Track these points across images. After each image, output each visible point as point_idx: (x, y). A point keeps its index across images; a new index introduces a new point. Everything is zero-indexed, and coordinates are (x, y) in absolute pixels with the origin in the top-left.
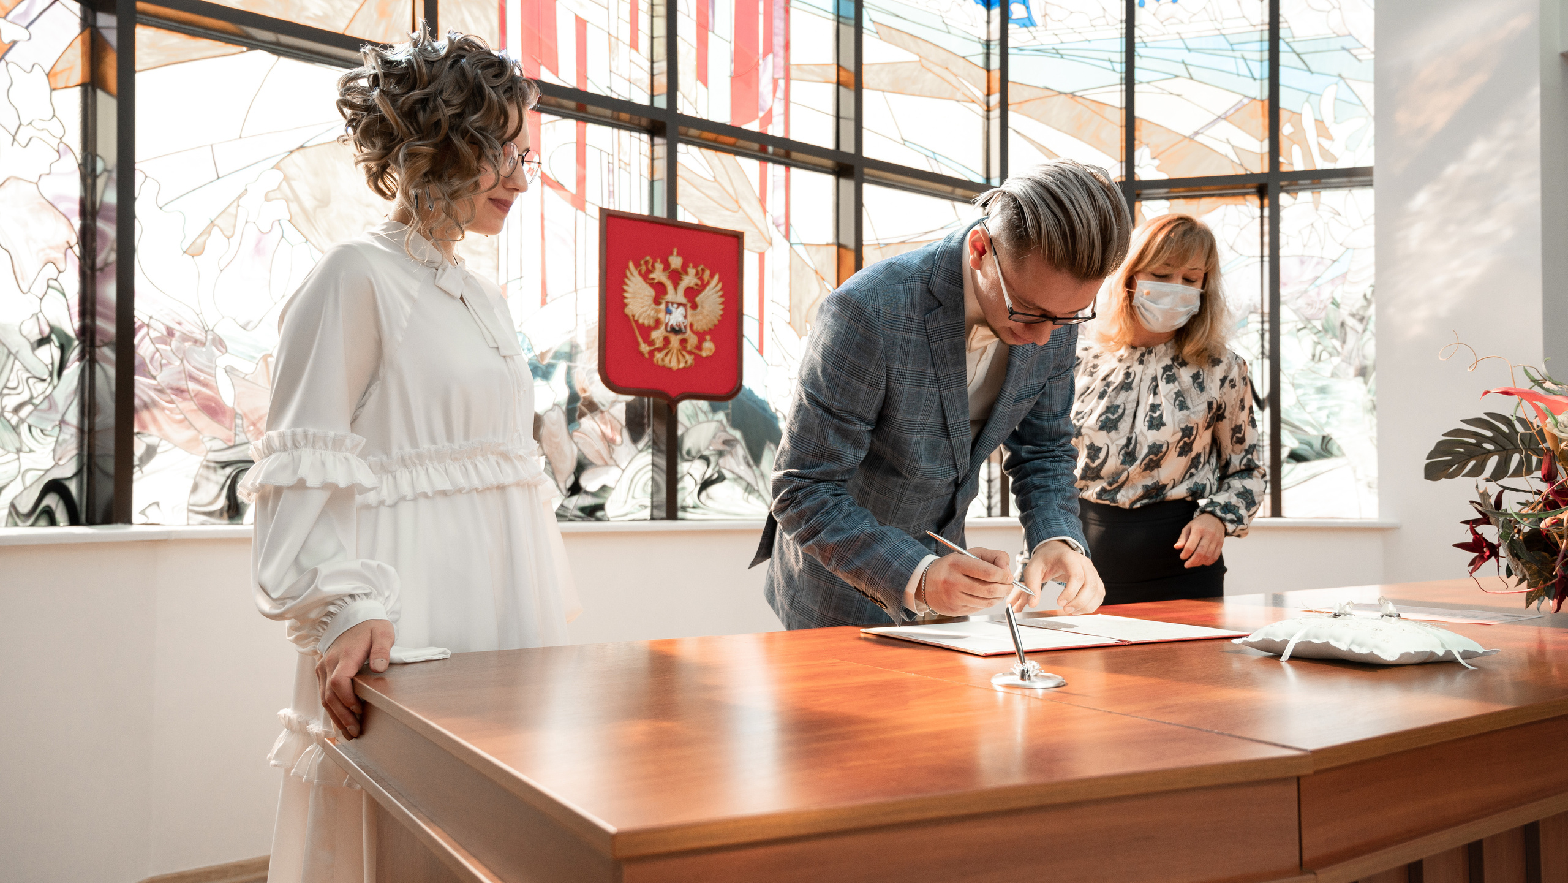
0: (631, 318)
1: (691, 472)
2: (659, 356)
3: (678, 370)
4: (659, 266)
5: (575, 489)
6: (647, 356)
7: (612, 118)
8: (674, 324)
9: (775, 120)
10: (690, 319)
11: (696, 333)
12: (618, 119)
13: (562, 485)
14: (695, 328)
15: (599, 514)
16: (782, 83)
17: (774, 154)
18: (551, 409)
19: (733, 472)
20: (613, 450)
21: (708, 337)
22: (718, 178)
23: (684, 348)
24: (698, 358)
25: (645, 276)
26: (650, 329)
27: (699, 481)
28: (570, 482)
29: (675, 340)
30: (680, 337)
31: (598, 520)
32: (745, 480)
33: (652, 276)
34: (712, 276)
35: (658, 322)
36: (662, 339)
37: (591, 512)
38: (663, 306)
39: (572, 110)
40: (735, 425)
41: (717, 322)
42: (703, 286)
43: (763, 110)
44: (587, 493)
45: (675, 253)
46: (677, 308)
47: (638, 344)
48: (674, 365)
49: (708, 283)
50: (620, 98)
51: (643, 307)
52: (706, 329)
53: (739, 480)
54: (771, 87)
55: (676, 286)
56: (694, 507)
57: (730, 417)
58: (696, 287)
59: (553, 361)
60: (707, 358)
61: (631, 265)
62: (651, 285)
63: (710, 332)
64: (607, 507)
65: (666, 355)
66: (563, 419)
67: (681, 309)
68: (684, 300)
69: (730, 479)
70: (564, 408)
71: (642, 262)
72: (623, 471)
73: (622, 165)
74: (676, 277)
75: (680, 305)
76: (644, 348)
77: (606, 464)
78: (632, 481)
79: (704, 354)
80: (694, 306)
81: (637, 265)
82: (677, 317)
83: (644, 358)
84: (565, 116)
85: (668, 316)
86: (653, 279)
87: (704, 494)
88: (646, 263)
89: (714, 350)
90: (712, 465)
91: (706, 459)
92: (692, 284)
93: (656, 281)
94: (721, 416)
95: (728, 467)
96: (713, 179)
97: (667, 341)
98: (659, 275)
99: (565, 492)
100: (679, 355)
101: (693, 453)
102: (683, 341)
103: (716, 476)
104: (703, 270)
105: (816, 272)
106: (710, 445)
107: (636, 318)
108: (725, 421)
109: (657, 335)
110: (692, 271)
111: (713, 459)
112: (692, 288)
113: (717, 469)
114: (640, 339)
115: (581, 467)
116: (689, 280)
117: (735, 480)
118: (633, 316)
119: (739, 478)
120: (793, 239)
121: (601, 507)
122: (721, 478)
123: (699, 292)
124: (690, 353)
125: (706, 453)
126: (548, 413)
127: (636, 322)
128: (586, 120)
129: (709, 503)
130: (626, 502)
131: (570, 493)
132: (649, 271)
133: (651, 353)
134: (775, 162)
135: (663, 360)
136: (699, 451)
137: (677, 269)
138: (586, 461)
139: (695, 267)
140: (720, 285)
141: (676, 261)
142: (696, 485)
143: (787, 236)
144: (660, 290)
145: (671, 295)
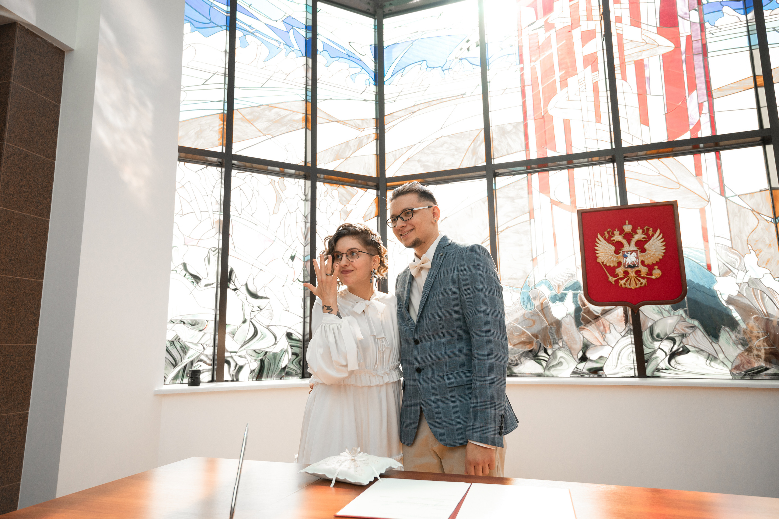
0: (601, 264)
1: (661, 347)
2: (622, 282)
3: (636, 289)
4: (617, 233)
5: (584, 359)
6: (613, 283)
7: (588, 161)
8: (630, 263)
9: (703, 127)
10: (641, 259)
11: (648, 266)
12: (592, 161)
13: (575, 357)
14: (646, 263)
15: (600, 372)
16: (706, 104)
17: (704, 147)
18: (566, 317)
19: (695, 347)
20: (605, 336)
21: (656, 267)
22: (661, 173)
23: (640, 276)
24: (649, 280)
25: (609, 241)
26: (615, 268)
27: (668, 353)
28: (580, 354)
29: (632, 273)
30: (635, 269)
31: (600, 376)
32: (706, 352)
33: (612, 239)
34: (655, 231)
35: (619, 264)
36: (622, 272)
37: (596, 372)
38: (621, 254)
39: (565, 165)
40: (692, 317)
41: (661, 257)
42: (649, 238)
43: (692, 124)
44: (591, 360)
45: (627, 223)
46: (631, 254)
47: (608, 277)
48: (633, 286)
49: (653, 235)
50: (592, 150)
51: (608, 257)
52: (655, 262)
53: (701, 352)
54: (697, 109)
55: (629, 242)
56: (666, 369)
57: (688, 312)
58: (643, 240)
59: (565, 292)
60: (656, 279)
61: (599, 236)
62: (613, 244)
63: (657, 263)
64: (604, 369)
65: (626, 281)
66: (573, 322)
67: (634, 254)
68: (635, 249)
69: (693, 352)
70: (573, 315)
71: (606, 233)
72: (613, 348)
73: (596, 183)
74: (628, 237)
75: (632, 252)
76: (612, 279)
77: (602, 345)
78: (619, 354)
79: (653, 277)
80: (643, 251)
81: (603, 235)
82: (631, 258)
83: (613, 284)
84: (561, 169)
85: (625, 259)
86: (614, 240)
87: (673, 362)
88: (608, 233)
89: (661, 274)
90: (677, 343)
91: (673, 340)
92: (641, 239)
93: (616, 241)
94: (681, 312)
95: (690, 344)
96: (659, 175)
97: (626, 273)
98: (618, 237)
99: (577, 360)
100: (636, 280)
101: (662, 336)
102: (638, 273)
103: (681, 349)
104: (648, 229)
105: (753, 211)
106: (674, 331)
107: (604, 264)
108: (684, 315)
109: (620, 271)
110: (639, 231)
111: (677, 339)
112: (641, 240)
113: (682, 345)
114: (608, 274)
115: (586, 347)
116: (639, 236)
117: (698, 352)
118: (603, 263)
119: (700, 351)
120: (728, 193)
121: (601, 369)
122: (686, 351)
123: (646, 242)
124: (643, 278)
125: (672, 335)
126: (563, 319)
127: (605, 266)
128: (573, 167)
129: (678, 367)
130: (617, 366)
131: (580, 361)
132: (610, 237)
133: (617, 282)
134: (705, 151)
135: (625, 284)
136: (666, 334)
137: (630, 232)
138: (589, 343)
139: (642, 228)
140: (661, 235)
141: (628, 228)
142: (666, 355)
143: (722, 193)
144: (618, 246)
145: (626, 247)
